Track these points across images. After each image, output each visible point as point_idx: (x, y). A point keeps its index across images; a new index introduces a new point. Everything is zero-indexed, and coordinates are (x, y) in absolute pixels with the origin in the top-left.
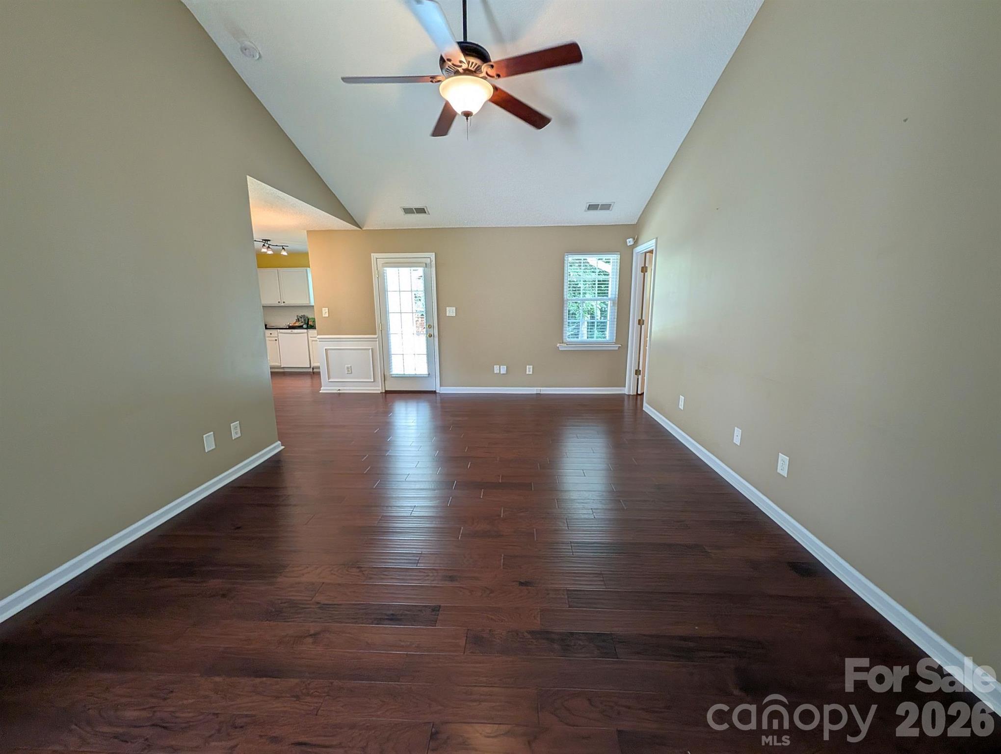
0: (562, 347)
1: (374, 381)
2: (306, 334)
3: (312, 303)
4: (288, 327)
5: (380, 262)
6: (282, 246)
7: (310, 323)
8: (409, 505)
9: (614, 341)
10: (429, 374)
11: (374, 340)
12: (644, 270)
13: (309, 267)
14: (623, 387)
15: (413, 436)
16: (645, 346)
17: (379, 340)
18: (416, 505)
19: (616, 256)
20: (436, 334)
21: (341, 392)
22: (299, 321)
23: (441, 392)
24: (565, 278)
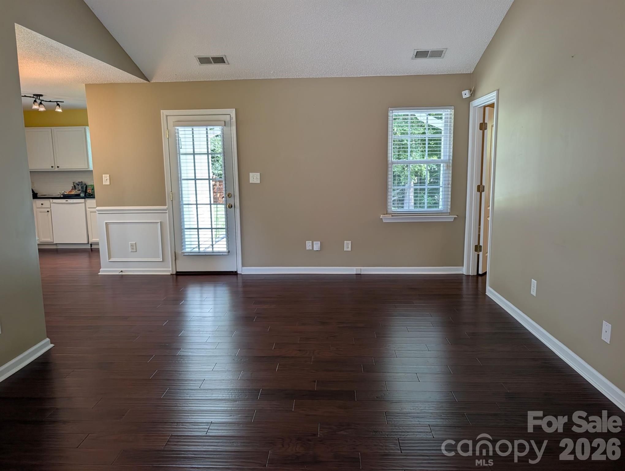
0: (387, 219)
1: (163, 261)
2: (84, 204)
3: (91, 168)
4: (62, 196)
5: (171, 120)
6: (57, 102)
7: (88, 191)
8: (204, 420)
9: (449, 211)
10: (229, 252)
11: (163, 212)
12: (483, 127)
13: (88, 126)
14: (462, 266)
15: (210, 330)
16: (487, 216)
17: (169, 212)
18: (213, 420)
19: (449, 110)
20: (237, 204)
21: (123, 274)
22: (75, 189)
23: (243, 274)
24: (390, 137)
